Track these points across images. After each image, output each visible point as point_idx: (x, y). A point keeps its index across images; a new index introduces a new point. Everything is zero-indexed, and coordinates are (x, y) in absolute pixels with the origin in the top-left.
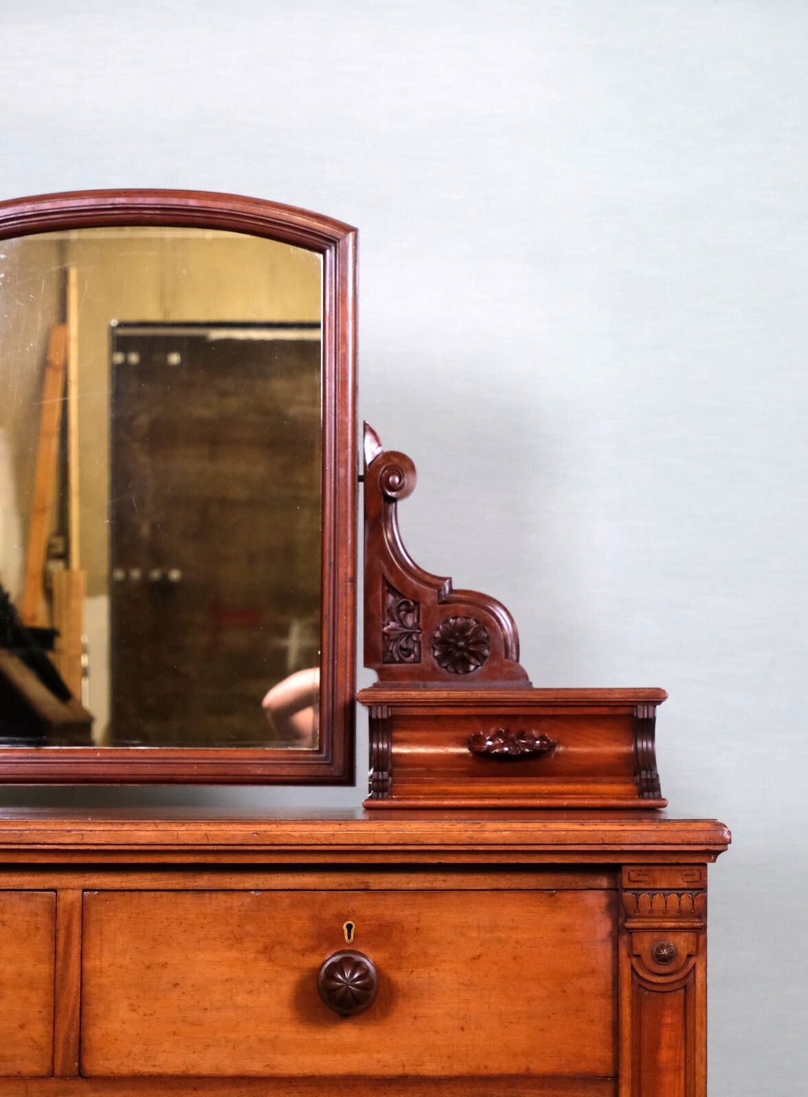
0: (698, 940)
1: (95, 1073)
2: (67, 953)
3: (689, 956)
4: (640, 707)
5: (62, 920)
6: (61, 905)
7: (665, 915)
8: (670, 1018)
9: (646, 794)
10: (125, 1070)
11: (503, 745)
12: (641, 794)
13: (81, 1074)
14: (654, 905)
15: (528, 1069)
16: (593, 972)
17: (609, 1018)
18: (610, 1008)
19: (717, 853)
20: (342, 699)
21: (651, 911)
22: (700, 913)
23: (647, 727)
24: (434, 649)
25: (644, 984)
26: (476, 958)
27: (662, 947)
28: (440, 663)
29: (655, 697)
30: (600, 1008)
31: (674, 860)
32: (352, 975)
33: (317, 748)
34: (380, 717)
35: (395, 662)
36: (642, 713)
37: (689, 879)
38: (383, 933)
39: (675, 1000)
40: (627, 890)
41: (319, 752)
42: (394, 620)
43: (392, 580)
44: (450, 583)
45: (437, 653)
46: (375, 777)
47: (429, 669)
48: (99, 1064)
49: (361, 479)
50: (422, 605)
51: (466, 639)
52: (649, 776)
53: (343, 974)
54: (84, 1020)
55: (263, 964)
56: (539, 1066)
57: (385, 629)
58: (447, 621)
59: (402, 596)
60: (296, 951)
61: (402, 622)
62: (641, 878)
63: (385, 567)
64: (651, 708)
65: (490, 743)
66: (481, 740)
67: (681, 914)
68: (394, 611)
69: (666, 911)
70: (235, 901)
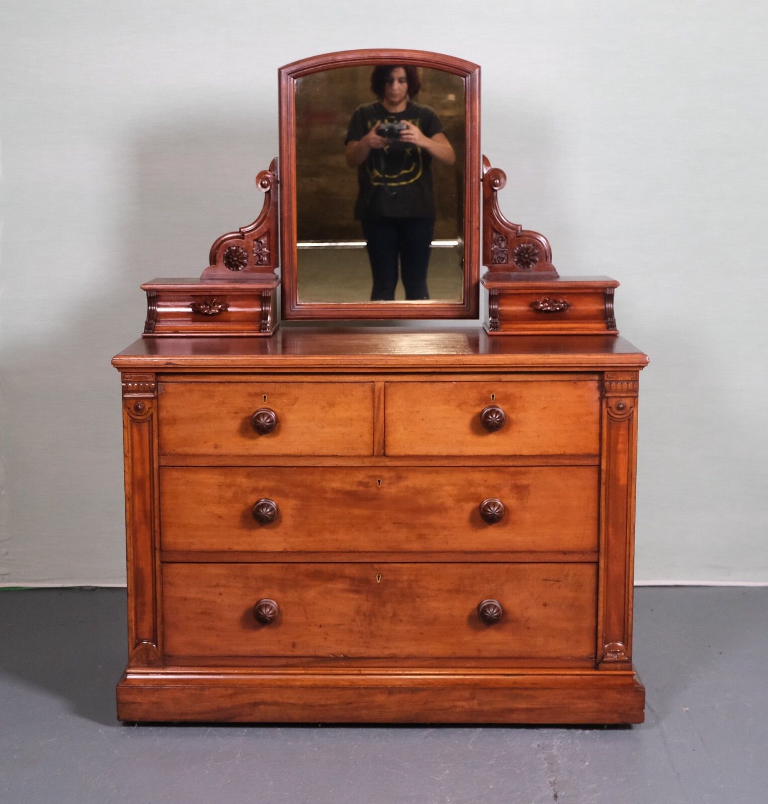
0: (634, 401)
1: (391, 455)
2: (379, 407)
3: (631, 407)
4: (608, 289)
5: (377, 394)
6: (376, 388)
7: (622, 391)
8: (622, 431)
9: (610, 329)
10: (402, 453)
11: (548, 306)
12: (608, 328)
13: (385, 455)
14: (617, 387)
15: (565, 452)
16: (592, 414)
17: (598, 432)
18: (598, 428)
19: (643, 367)
20: (474, 282)
21: (616, 390)
22: (636, 390)
23: (610, 298)
24: (514, 258)
25: (612, 418)
26: (545, 408)
27: (620, 404)
28: (517, 264)
29: (615, 285)
30: (595, 428)
31: (626, 369)
32: (496, 416)
33: (462, 303)
34: (494, 294)
35: (496, 263)
36: (608, 292)
37: (632, 377)
38: (507, 398)
39: (625, 424)
40: (607, 381)
41: (463, 304)
42: (496, 245)
43: (496, 227)
44: (521, 228)
45: (515, 260)
46: (493, 321)
47: (512, 267)
48: (391, 451)
49: (482, 180)
50: (509, 238)
51: (528, 254)
52: (611, 320)
53: (492, 416)
54: (386, 434)
55: (458, 411)
56: (570, 451)
57: (492, 249)
58: (520, 245)
59: (500, 234)
60: (471, 406)
61: (500, 245)
62: (612, 376)
63: (492, 222)
64: (612, 289)
65: (541, 305)
66: (537, 303)
67: (628, 391)
68: (496, 240)
69: (622, 389)
70: (447, 386)
